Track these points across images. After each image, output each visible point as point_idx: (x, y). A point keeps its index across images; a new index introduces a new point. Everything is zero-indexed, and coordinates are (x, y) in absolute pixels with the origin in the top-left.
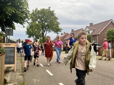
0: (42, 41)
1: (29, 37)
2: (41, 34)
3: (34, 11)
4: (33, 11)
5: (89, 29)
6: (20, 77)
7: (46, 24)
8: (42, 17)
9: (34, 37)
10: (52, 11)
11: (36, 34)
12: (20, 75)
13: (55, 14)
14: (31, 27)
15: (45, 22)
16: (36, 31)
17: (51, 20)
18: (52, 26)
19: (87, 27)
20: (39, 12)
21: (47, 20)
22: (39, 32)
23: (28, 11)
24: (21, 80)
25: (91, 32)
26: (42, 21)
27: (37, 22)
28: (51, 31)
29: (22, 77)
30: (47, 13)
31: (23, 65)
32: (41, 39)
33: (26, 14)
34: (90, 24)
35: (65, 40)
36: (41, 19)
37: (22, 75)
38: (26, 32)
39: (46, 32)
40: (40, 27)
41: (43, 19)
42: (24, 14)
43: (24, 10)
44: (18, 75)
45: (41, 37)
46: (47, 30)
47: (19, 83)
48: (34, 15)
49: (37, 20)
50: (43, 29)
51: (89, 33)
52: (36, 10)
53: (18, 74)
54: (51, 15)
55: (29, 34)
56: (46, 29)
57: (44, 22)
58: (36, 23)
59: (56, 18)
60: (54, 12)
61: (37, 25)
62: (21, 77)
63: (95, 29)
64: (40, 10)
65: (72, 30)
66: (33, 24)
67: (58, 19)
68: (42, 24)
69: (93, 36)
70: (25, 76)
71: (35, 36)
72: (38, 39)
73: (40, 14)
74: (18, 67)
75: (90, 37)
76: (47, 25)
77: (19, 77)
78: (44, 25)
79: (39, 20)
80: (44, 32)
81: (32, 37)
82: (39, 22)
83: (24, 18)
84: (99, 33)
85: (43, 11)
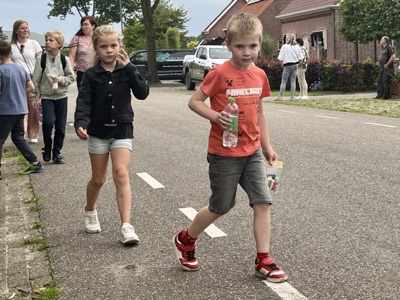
0: (142, 33)
6: (29, 257)
9: (86, 11)
12: (27, 243)
24: (35, 275)
29: (37, 253)
31: (37, 187)
32: (131, 22)
35: (284, 21)
37: (37, 242)
44: (12, 245)
45: (131, 10)
53: (11, 237)
62: (30, 255)
70: (54, 252)
71: (96, 7)
72: (117, 19)
74: (8, 198)
77: (18, 259)
81: (74, 9)
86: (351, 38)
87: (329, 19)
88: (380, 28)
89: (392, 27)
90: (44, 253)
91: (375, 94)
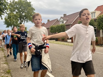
1: (7, 27)
2: (19, 24)
3: (12, 2)
4: (10, 2)
5: (63, 20)
6: (5, 66)
7: (24, 14)
8: (19, 8)
9: (12, 27)
10: (29, 3)
11: (14, 24)
12: (5, 63)
13: (32, 5)
14: (9, 17)
15: (23, 13)
16: (14, 21)
17: (28, 11)
18: (30, 16)
19: (61, 17)
20: (17, 3)
21: (24, 11)
22: (17, 22)
23: (7, 3)
25: (65, 22)
26: (20, 12)
27: (15, 13)
28: (29, 21)
29: (6, 65)
30: (25, 4)
32: (19, 29)
33: (5, 6)
34: (64, 14)
36: (18, 10)
37: (6, 63)
38: (4, 22)
39: (23, 22)
40: (18, 17)
41: (20, 10)
42: (3, 6)
43: (3, 1)
44: (2, 64)
45: (18, 27)
46: (25, 21)
47: (5, 71)
48: (12, 6)
49: (14, 11)
50: (21, 19)
51: (63, 23)
52: (13, 1)
53: (2, 62)
54: (28, 6)
55: (7, 24)
56: (23, 19)
57: (21, 13)
58: (13, 13)
59: (33, 9)
60: (31, 3)
61: (15, 16)
63: (68, 19)
64: (17, 1)
65: (48, 20)
66: (12, 15)
67: (35, 10)
68: (20, 14)
69: (67, 25)
70: (9, 65)
73: (18, 5)
74: (1, 56)
75: (64, 27)
76: (25, 16)
77: (3, 66)
78: (22, 15)
79: (16, 11)
80: (22, 22)
81: (10, 27)
82: (17, 13)
83: (3, 9)
84: (72, 23)
85: (20, 2)
86: (51, 32)
87: (48, 29)
88: (56, 31)
89: (57, 31)
90: (7, 65)
91: (55, 40)
